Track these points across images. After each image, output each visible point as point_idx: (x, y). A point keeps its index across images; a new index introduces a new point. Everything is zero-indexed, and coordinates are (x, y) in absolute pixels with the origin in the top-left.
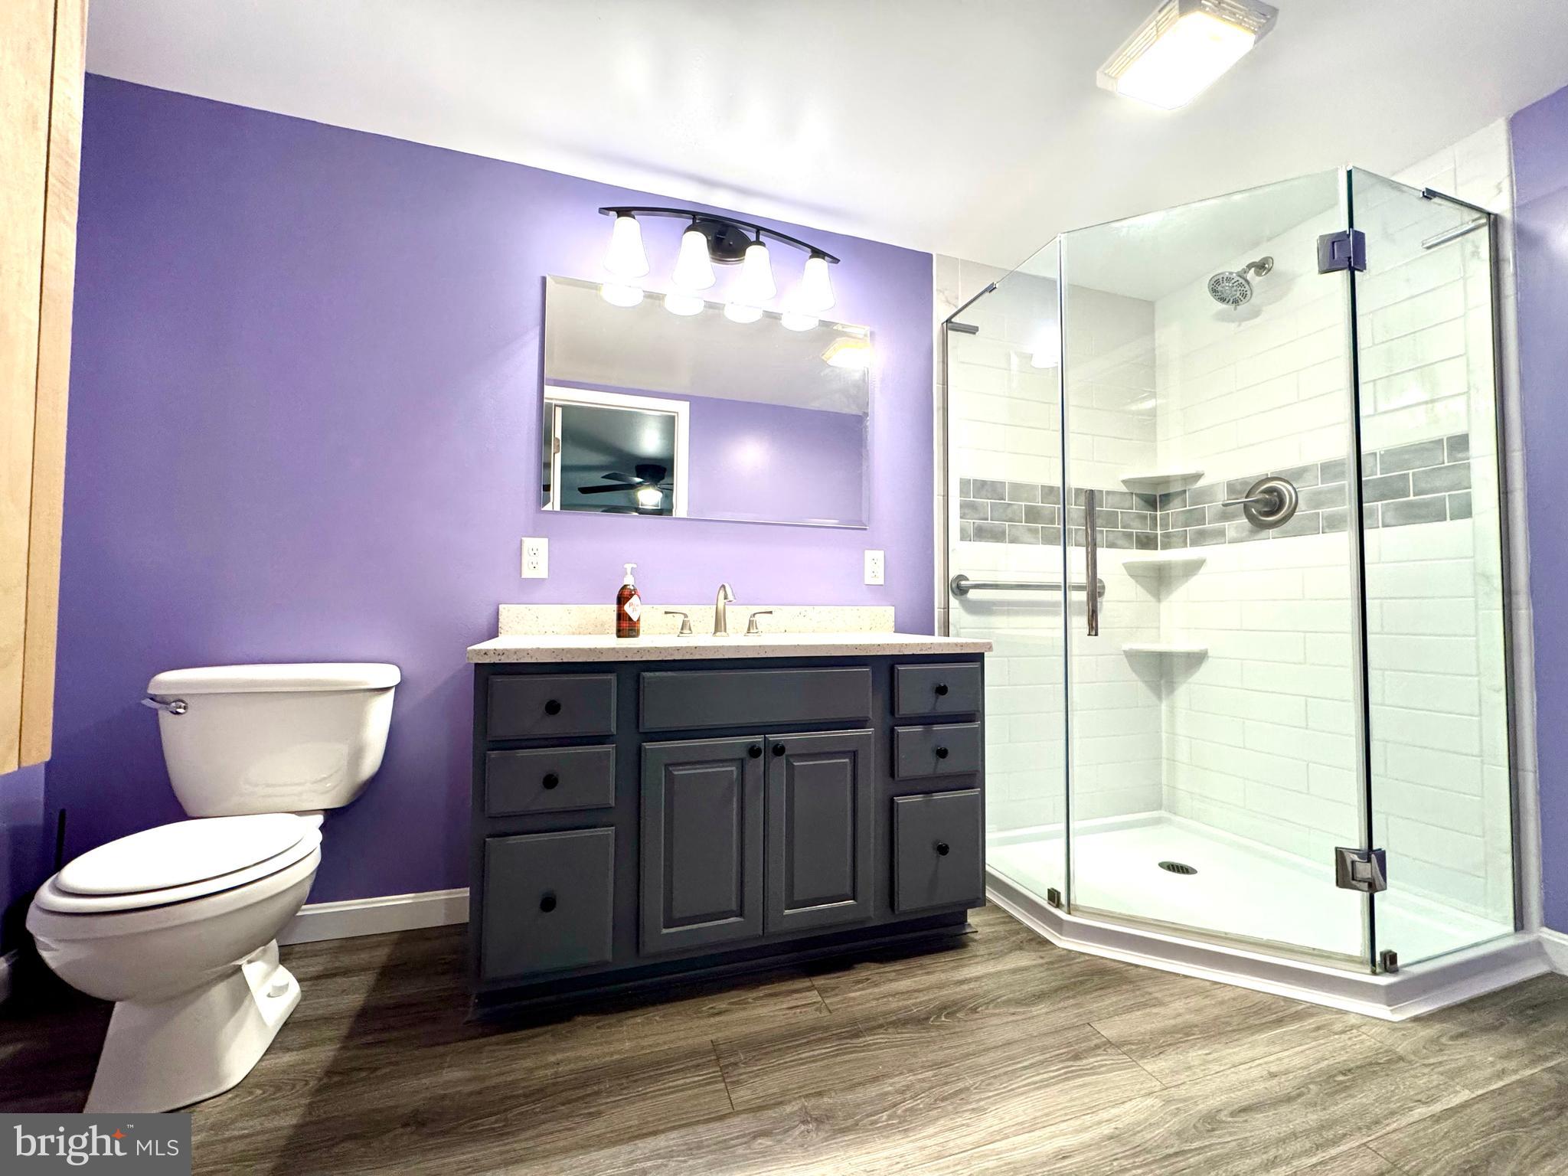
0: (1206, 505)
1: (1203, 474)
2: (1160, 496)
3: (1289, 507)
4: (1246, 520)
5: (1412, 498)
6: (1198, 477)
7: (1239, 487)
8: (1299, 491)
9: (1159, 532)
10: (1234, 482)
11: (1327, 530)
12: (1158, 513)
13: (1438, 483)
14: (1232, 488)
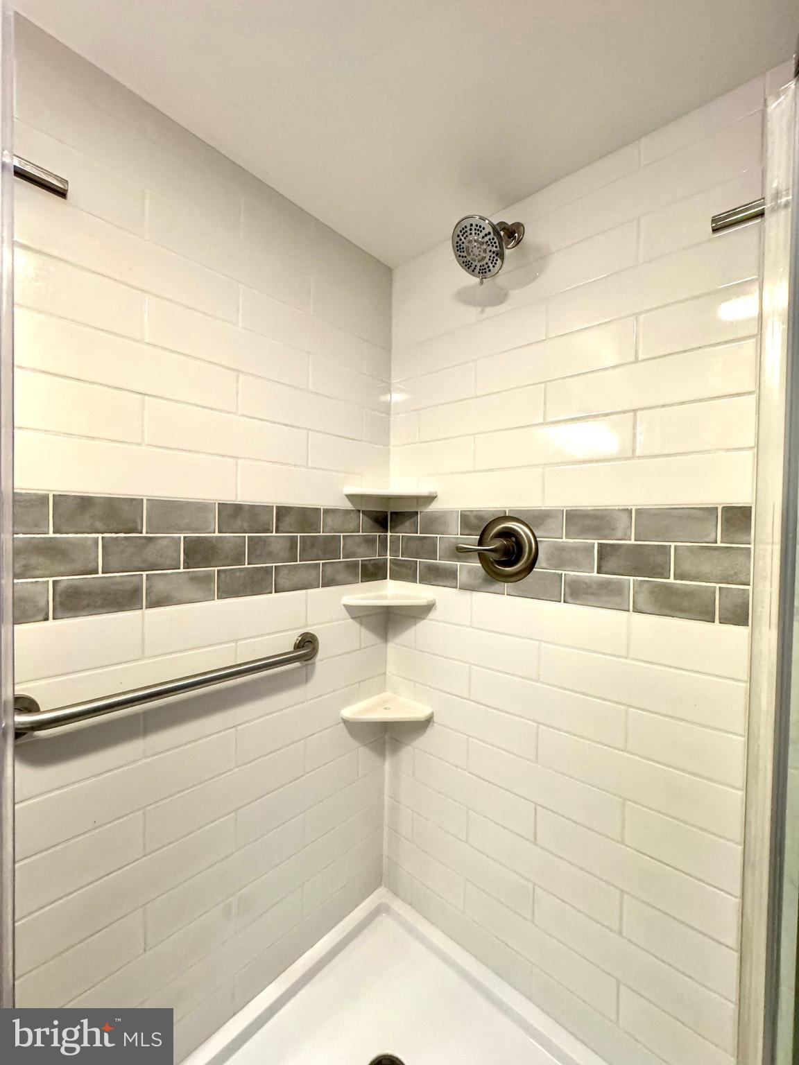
0: (438, 536)
1: (436, 497)
2: (391, 513)
3: (528, 559)
4: (480, 565)
5: (672, 580)
6: (430, 499)
7: (474, 521)
8: (540, 541)
9: (389, 557)
10: (468, 513)
11: (569, 600)
12: (389, 534)
13: (706, 568)
14: (467, 520)
